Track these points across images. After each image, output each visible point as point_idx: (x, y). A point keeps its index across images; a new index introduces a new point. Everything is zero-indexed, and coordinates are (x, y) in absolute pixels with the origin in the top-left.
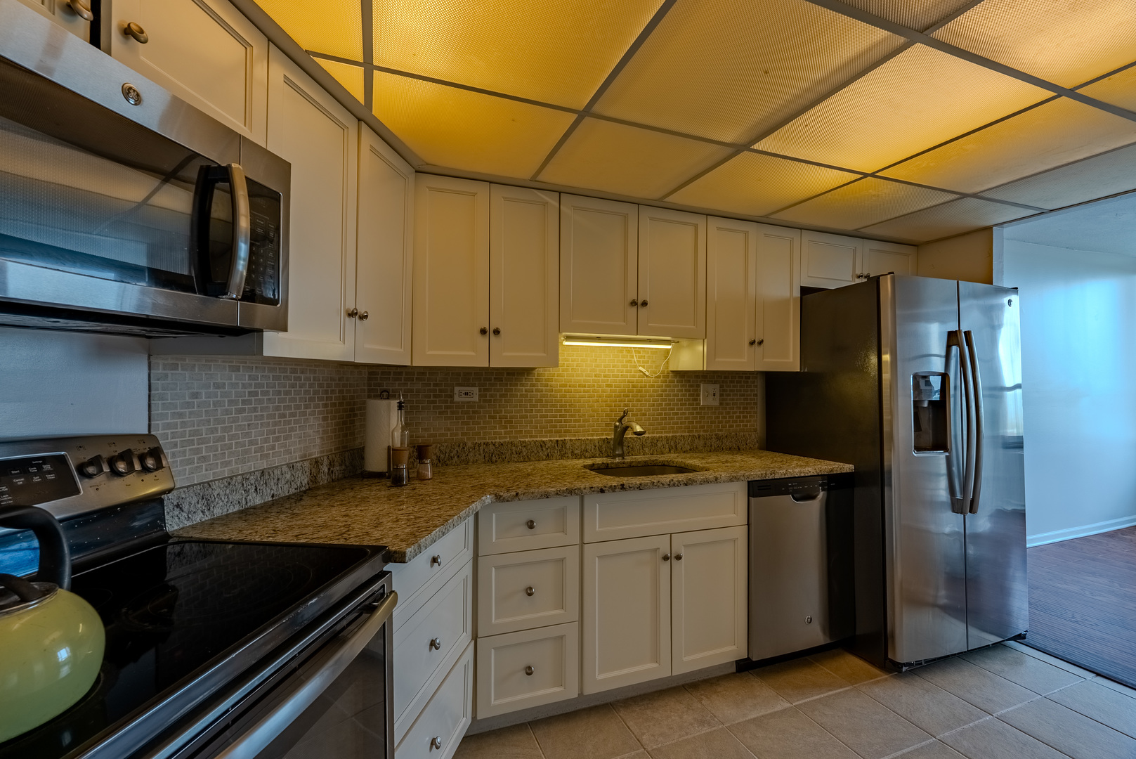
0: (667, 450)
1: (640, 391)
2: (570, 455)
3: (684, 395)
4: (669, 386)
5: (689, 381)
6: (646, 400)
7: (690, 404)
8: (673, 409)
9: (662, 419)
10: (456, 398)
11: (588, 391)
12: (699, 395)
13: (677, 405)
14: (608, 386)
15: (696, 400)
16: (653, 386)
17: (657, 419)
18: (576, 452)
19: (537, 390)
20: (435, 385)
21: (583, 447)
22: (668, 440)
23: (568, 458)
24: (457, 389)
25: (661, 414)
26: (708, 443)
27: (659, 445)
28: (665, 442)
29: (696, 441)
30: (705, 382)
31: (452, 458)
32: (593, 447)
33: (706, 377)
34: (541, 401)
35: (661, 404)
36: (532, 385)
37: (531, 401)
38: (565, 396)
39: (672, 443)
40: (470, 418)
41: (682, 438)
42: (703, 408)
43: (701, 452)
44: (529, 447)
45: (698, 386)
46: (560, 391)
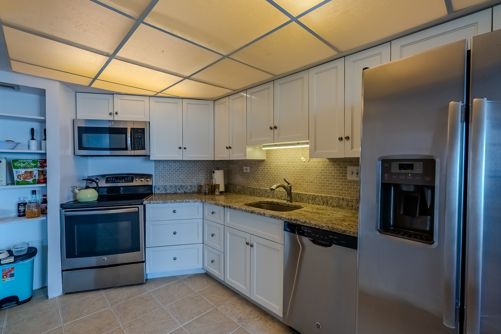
0: (322, 203)
1: (309, 170)
2: (276, 197)
3: (335, 173)
4: (326, 167)
5: (340, 165)
6: (312, 175)
7: (339, 179)
8: (329, 181)
9: (322, 186)
10: (244, 171)
11: (285, 169)
12: (346, 173)
13: (331, 178)
14: (293, 167)
15: (345, 176)
16: (316, 167)
17: (319, 186)
18: (278, 196)
19: (266, 168)
20: (240, 166)
21: (281, 194)
22: (322, 198)
23: (275, 198)
24: (244, 167)
25: (321, 183)
26: (350, 204)
27: (317, 199)
28: (320, 199)
29: (341, 201)
30: (351, 165)
31: (241, 191)
32: (285, 195)
33: (352, 162)
34: (267, 173)
35: (321, 178)
36: (265, 166)
37: (264, 173)
38: (276, 171)
39: (325, 200)
40: (248, 178)
41: (331, 198)
42: (350, 181)
43: (344, 208)
44: (262, 191)
45: (346, 167)
46: (274, 169)
